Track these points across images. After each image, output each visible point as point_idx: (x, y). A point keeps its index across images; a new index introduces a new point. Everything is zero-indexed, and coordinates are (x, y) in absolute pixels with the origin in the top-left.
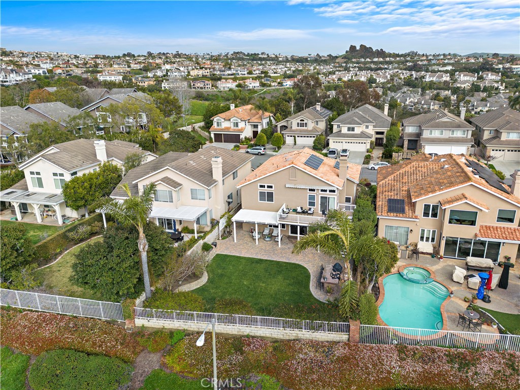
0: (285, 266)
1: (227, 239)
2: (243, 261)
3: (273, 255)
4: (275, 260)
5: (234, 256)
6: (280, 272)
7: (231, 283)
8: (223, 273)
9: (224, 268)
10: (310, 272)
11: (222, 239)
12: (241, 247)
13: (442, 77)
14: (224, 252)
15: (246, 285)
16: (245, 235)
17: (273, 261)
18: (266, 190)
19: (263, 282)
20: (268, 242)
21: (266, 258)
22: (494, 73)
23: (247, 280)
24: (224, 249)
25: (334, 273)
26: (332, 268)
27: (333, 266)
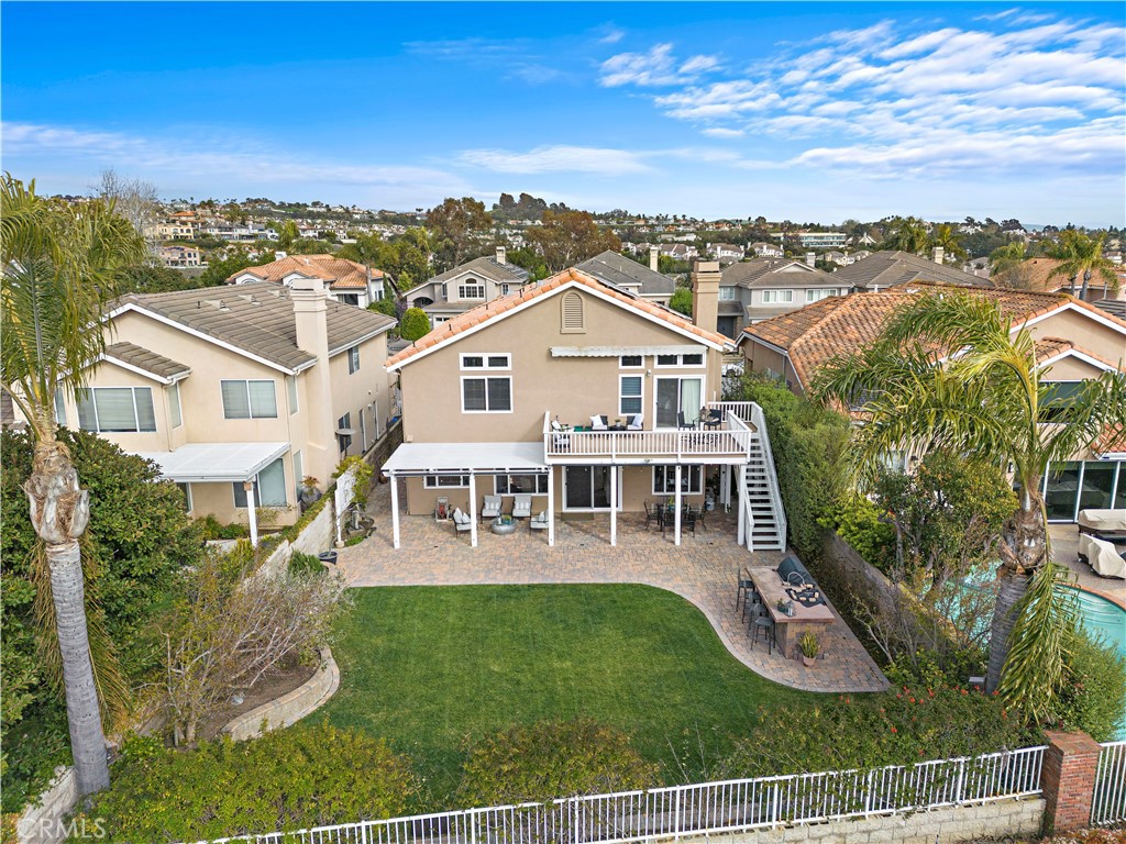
0: (604, 595)
1: (365, 543)
2: (455, 599)
3: (544, 568)
4: (559, 582)
5: (410, 587)
6: (599, 615)
7: (440, 675)
8: (394, 645)
9: (391, 631)
10: (693, 602)
11: (346, 545)
12: (423, 558)
14: (368, 579)
15: (501, 676)
16: (421, 525)
17: (554, 586)
18: (486, 372)
19: (560, 656)
20: (507, 536)
21: (525, 580)
23: (497, 657)
24: (361, 569)
25: (799, 590)
26: (776, 575)
27: (778, 571)
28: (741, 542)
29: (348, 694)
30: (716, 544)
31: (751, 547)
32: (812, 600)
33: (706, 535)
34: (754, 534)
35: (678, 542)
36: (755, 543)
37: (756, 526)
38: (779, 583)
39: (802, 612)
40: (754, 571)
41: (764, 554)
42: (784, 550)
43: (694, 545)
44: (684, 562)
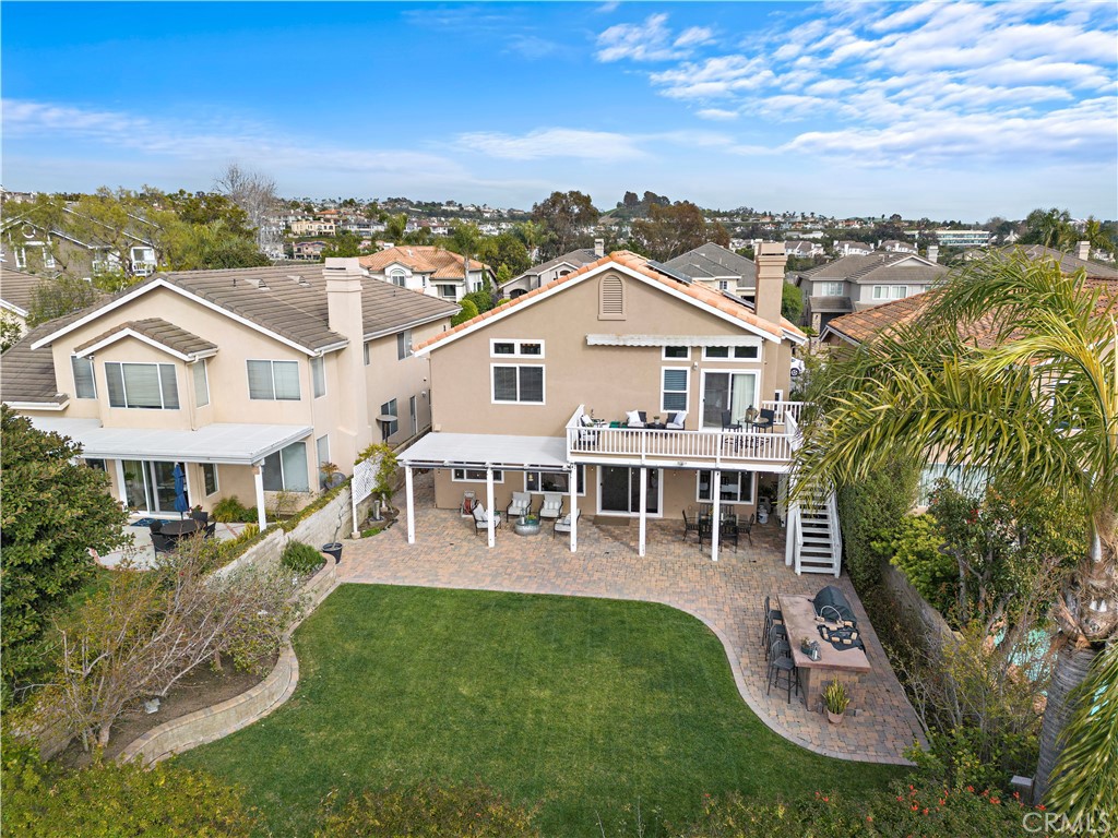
0: (614, 614)
1: (381, 536)
2: (448, 605)
3: (558, 576)
4: (568, 594)
5: (408, 588)
6: (600, 637)
7: (402, 693)
8: (366, 653)
9: (370, 635)
10: (715, 629)
11: (362, 536)
12: (435, 556)
13: (810, 249)
14: (370, 576)
15: (467, 699)
16: (445, 520)
17: (561, 598)
18: (517, 360)
19: (541, 683)
20: (530, 538)
21: (532, 590)
22: (904, 243)
23: (471, 678)
24: (366, 565)
25: (833, 627)
26: (811, 606)
27: (814, 602)
28: (788, 562)
29: (296, 707)
30: (760, 562)
31: (799, 569)
32: (846, 641)
33: (751, 552)
34: (803, 554)
35: (715, 557)
36: (803, 564)
37: (805, 544)
38: (812, 616)
39: (830, 655)
40: (785, 600)
41: (812, 579)
42: (837, 575)
43: (734, 561)
44: (717, 581)
